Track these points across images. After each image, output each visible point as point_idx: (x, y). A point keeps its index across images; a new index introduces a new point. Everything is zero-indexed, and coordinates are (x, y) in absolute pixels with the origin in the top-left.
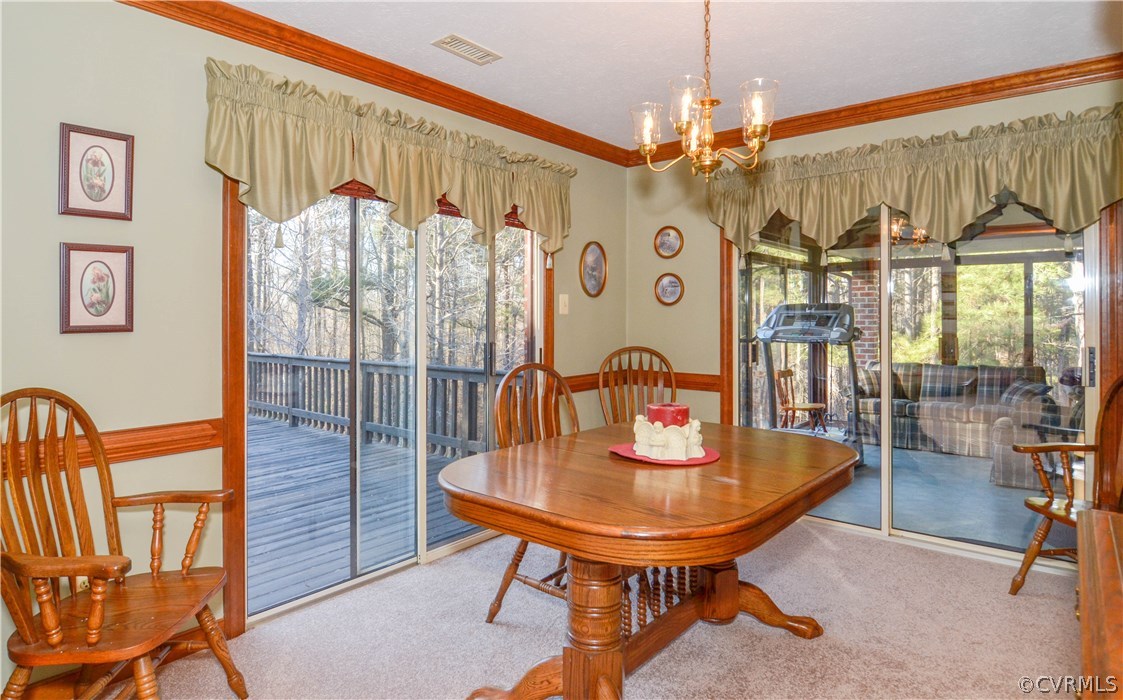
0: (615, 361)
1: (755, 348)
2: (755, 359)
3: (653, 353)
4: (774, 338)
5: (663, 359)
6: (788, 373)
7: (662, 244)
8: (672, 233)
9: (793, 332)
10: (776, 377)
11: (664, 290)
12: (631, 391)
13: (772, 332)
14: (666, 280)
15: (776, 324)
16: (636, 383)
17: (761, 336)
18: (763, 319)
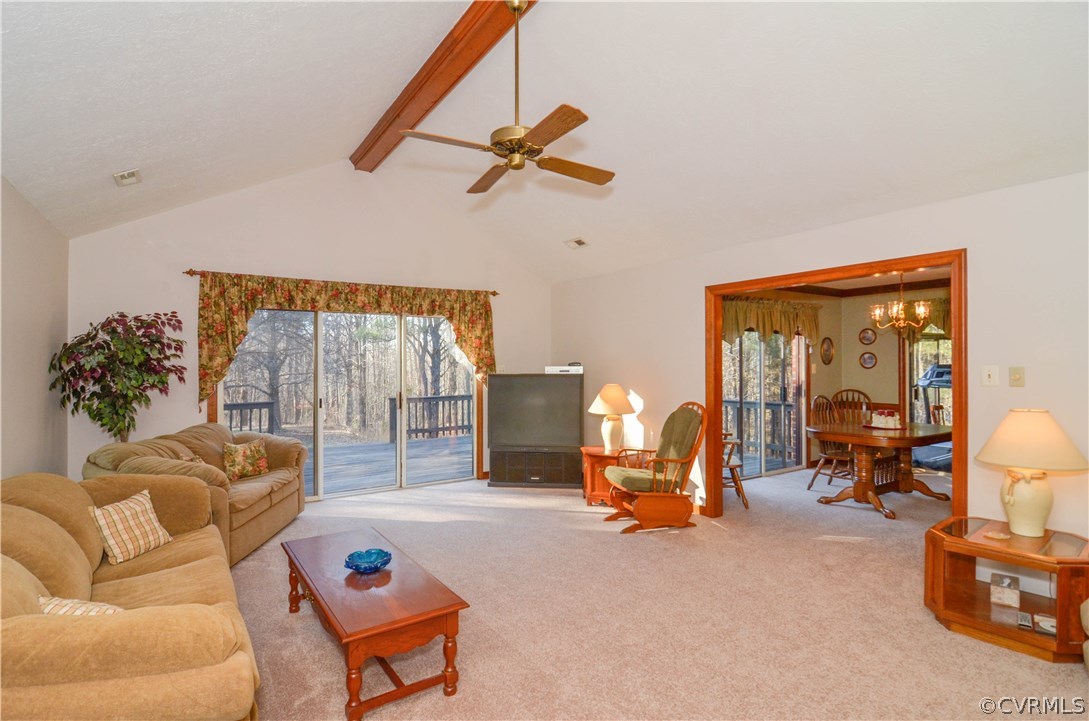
0: (839, 396)
1: (916, 391)
2: (916, 398)
3: (859, 392)
4: (929, 385)
5: (866, 396)
6: (939, 408)
7: (864, 338)
8: (870, 332)
9: (943, 381)
10: (931, 409)
11: (865, 360)
12: (848, 412)
13: (928, 382)
14: (866, 356)
15: (932, 376)
16: (850, 408)
17: (920, 384)
18: (921, 374)
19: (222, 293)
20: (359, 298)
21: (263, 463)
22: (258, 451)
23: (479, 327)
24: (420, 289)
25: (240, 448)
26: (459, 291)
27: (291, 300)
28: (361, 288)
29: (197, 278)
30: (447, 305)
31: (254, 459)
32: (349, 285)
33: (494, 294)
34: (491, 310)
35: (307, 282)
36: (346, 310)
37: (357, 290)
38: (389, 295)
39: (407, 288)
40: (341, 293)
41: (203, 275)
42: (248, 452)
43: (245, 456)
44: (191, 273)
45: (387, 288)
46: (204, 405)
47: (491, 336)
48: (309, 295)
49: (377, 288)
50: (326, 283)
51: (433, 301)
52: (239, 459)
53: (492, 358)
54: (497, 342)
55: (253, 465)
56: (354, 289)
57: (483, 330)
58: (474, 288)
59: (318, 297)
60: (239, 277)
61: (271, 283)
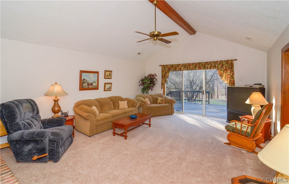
19: (164, 69)
20: (191, 67)
21: (163, 102)
22: (163, 99)
23: (229, 71)
24: (207, 62)
25: (160, 98)
26: (221, 61)
27: (176, 69)
28: (191, 64)
29: (161, 66)
30: (217, 65)
31: (162, 101)
32: (188, 64)
33: (236, 60)
34: (233, 66)
35: (179, 64)
36: (187, 70)
37: (190, 65)
38: (198, 65)
39: (203, 62)
40: (186, 66)
41: (162, 66)
42: (161, 99)
43: (160, 100)
44: (160, 66)
45: (198, 63)
46: (163, 89)
47: (233, 74)
48: (180, 67)
49: (195, 64)
50: (183, 64)
51: (211, 65)
52: (159, 100)
53: (234, 81)
54: (235, 76)
55: (161, 102)
56: (189, 65)
57: (230, 72)
58: (226, 59)
59: (181, 68)
60: (167, 65)
61: (172, 65)
